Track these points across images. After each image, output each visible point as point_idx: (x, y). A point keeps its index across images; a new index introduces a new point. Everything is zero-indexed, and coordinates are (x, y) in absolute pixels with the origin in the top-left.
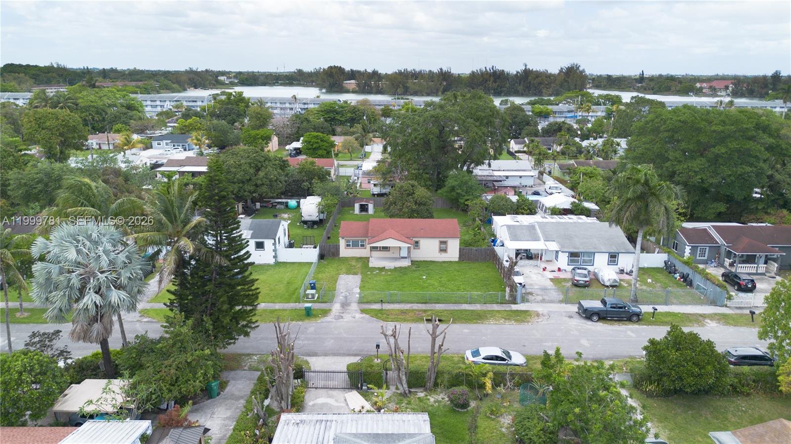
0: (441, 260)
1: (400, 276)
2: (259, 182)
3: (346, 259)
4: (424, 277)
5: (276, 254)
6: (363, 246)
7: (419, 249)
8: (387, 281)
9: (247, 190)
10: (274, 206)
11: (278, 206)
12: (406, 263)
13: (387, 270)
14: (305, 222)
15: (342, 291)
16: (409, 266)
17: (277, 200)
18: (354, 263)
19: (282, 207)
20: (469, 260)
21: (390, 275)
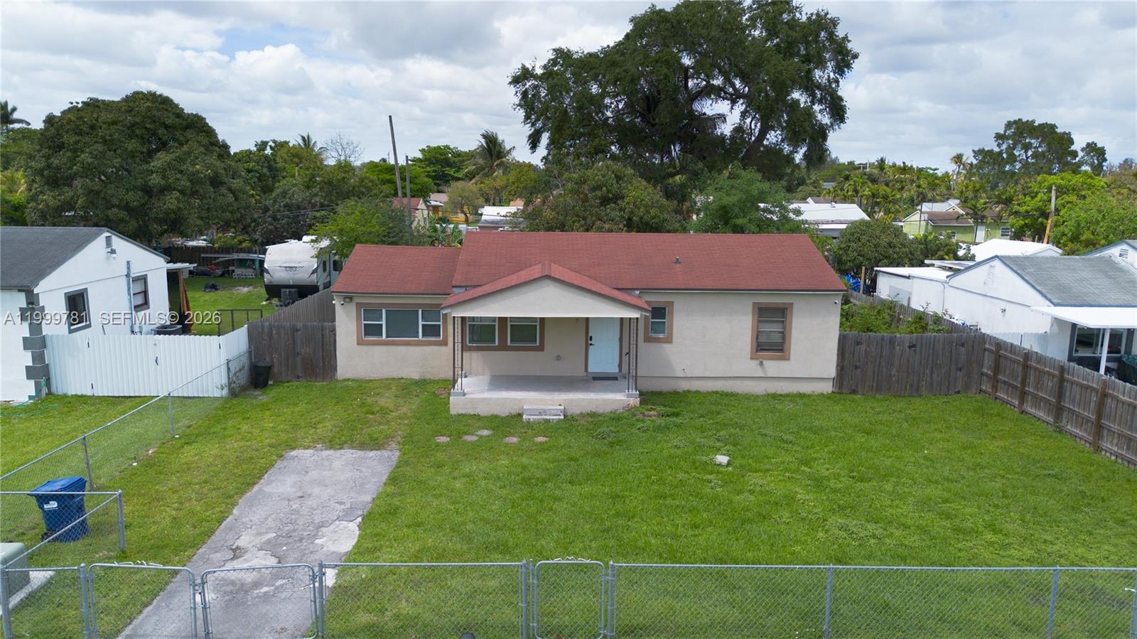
0: (759, 388)
1: (597, 455)
2: (155, 180)
3: (362, 387)
4: (723, 459)
5: (39, 357)
6: (431, 331)
7: (669, 340)
8: (526, 481)
9: (115, 201)
10: (227, 274)
11: (238, 271)
12: (618, 399)
13: (529, 424)
14: (274, 291)
15: (243, 542)
16: (630, 410)
17: (235, 256)
18: (386, 401)
19: (249, 272)
20: (879, 389)
21: (543, 448)
